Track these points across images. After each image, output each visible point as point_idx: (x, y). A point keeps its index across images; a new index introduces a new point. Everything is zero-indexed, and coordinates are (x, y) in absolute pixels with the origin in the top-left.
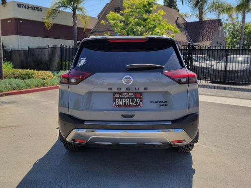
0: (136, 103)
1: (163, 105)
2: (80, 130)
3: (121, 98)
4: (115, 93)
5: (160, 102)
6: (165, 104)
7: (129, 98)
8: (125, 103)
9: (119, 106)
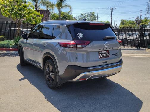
0: (108, 55)
2: (90, 72)
3: (101, 54)
4: (99, 52)
6: (116, 55)
7: (105, 53)
8: (103, 56)
9: (102, 58)
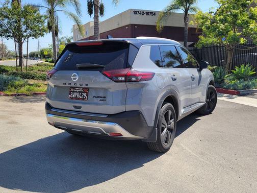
0: (84, 96)
1: (102, 100)
3: (74, 92)
5: (101, 97)
7: (79, 92)
8: (76, 96)
9: (72, 98)
